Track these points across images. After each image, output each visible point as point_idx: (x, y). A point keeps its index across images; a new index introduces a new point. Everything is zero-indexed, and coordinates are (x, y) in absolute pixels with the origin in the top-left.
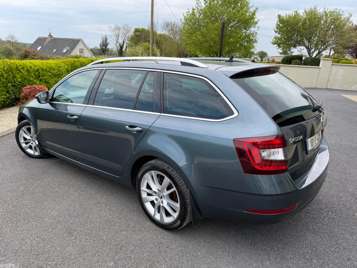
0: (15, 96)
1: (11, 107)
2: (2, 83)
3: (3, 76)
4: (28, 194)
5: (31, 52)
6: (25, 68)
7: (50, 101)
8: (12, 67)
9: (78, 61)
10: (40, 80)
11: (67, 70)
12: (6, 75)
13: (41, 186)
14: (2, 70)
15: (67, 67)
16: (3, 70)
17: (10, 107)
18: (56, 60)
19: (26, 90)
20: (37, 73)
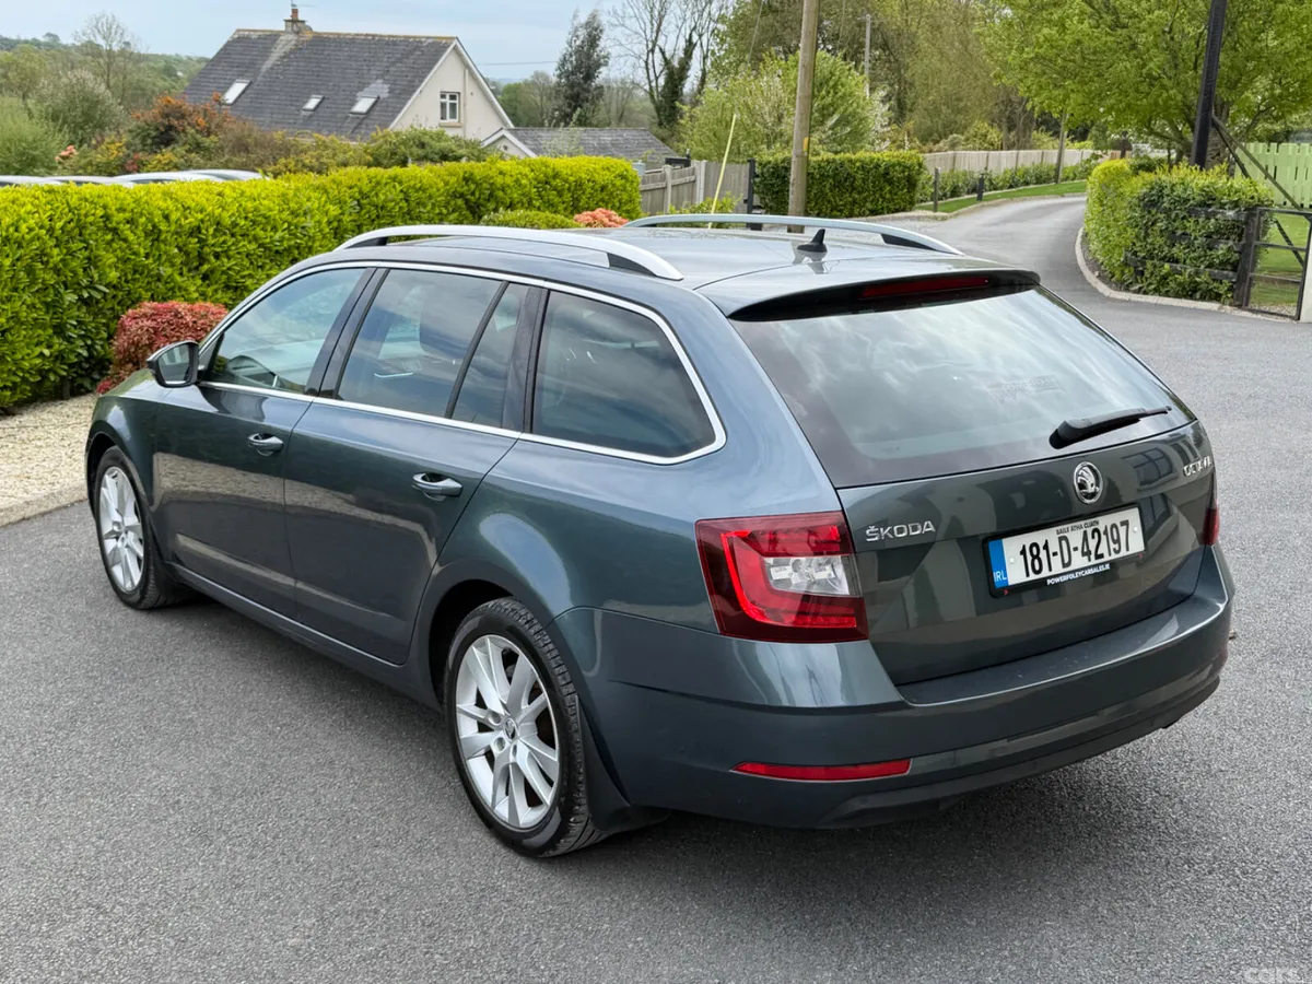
0: (89, 348)
1: (67, 399)
2: (37, 291)
3: (45, 259)
4: (89, 719)
5: (190, 115)
6: (143, 220)
7: (199, 377)
8: (86, 215)
9: (394, 179)
10: (205, 277)
11: (335, 224)
12: (56, 255)
13: (139, 699)
14: (44, 232)
15: (334, 210)
16: (48, 231)
17: (62, 398)
18: (288, 180)
19: (136, 322)
20: (193, 243)
